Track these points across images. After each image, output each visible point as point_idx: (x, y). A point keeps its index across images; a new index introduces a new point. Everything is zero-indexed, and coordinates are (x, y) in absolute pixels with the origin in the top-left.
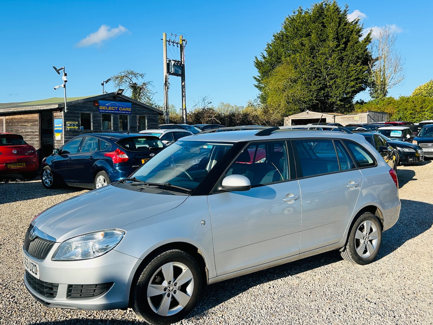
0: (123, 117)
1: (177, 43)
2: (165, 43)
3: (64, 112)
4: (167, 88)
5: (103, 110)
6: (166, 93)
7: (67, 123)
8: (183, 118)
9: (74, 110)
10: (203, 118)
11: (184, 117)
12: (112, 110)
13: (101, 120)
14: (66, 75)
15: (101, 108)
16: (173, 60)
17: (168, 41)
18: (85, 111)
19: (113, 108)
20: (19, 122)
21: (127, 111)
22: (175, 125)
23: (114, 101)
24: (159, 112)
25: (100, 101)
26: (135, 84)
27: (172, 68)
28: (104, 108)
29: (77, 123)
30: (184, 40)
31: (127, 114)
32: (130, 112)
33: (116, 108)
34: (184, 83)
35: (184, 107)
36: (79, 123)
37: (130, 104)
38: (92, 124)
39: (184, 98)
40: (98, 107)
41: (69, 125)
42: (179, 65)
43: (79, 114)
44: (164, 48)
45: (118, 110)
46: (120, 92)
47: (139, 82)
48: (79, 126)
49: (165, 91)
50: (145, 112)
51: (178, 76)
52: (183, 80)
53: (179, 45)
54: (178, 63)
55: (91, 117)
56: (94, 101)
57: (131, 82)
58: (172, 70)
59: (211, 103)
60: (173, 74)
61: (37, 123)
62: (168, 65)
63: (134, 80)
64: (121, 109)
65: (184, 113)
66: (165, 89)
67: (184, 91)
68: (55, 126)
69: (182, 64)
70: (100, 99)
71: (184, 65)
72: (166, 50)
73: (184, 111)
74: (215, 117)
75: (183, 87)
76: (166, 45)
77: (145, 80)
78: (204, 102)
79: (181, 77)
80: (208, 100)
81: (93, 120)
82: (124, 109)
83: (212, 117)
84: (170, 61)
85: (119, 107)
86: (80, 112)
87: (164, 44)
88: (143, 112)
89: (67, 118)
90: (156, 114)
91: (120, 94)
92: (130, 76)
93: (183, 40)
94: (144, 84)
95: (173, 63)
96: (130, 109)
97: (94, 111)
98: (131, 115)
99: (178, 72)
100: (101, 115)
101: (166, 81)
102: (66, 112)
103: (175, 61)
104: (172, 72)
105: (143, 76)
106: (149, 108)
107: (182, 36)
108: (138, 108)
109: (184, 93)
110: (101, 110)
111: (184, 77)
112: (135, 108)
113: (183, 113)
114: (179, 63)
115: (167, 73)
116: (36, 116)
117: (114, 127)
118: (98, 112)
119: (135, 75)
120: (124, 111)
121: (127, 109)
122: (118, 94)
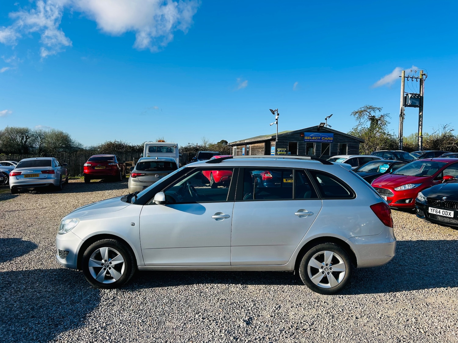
0: (325, 145)
1: (417, 78)
2: (404, 79)
3: (276, 141)
4: (403, 119)
5: (307, 139)
6: (401, 123)
7: (278, 149)
8: (418, 145)
9: (284, 140)
10: (442, 144)
11: (420, 144)
12: (315, 140)
13: (306, 148)
14: (278, 115)
15: (306, 138)
16: (410, 94)
17: (407, 77)
18: (292, 140)
19: (316, 138)
20: (256, 148)
21: (329, 140)
22: (389, 151)
23: (318, 132)
24: (361, 140)
25: (306, 133)
26: (374, 116)
27: (409, 101)
28: (308, 138)
29: (286, 149)
30: (424, 75)
31: (329, 142)
32: (331, 140)
33: (319, 138)
34: (421, 113)
35: (420, 135)
36: (287, 149)
37: (332, 134)
38: (298, 150)
39: (420, 127)
40: (303, 137)
41: (279, 151)
42: (416, 97)
43: (287, 143)
44: (402, 84)
45: (321, 139)
46: (322, 125)
47: (377, 115)
48: (287, 152)
49: (400, 121)
50: (346, 140)
51: (415, 107)
52: (421, 110)
53: (419, 80)
54: (415, 95)
55: (298, 145)
56: (301, 133)
57: (370, 116)
58: (409, 102)
59: (453, 130)
60: (410, 106)
61: (264, 149)
62: (405, 99)
63: (373, 114)
64: (323, 138)
65: (420, 141)
66: (400, 120)
67: (421, 120)
68: (272, 151)
69: (420, 96)
70: (306, 132)
71: (422, 97)
72: (403, 86)
73: (420, 138)
74: (456, 143)
75: (421, 117)
76: (403, 81)
77: (382, 113)
78: (444, 130)
79: (419, 108)
80: (449, 127)
81: (299, 147)
82: (326, 138)
83: (452, 144)
84: (407, 95)
85: (321, 137)
86: (288, 141)
87: (402, 80)
88: (344, 140)
89: (278, 146)
90: (357, 142)
91: (323, 127)
92: (369, 110)
93: (422, 75)
94: (382, 116)
95: (410, 96)
96: (332, 139)
97: (300, 141)
98: (332, 143)
99: (415, 103)
100: (306, 144)
101: (401, 113)
102: (277, 141)
103: (412, 94)
104: (409, 104)
105: (380, 109)
106: (350, 137)
107: (422, 71)
108: (339, 137)
109: (421, 122)
110: (306, 139)
111: (422, 108)
112: (337, 137)
113: (418, 140)
114: (417, 95)
115: (403, 105)
116: (264, 144)
117: (316, 152)
118: (303, 141)
119: (373, 109)
120: (326, 140)
121: (329, 138)
122: (320, 127)
